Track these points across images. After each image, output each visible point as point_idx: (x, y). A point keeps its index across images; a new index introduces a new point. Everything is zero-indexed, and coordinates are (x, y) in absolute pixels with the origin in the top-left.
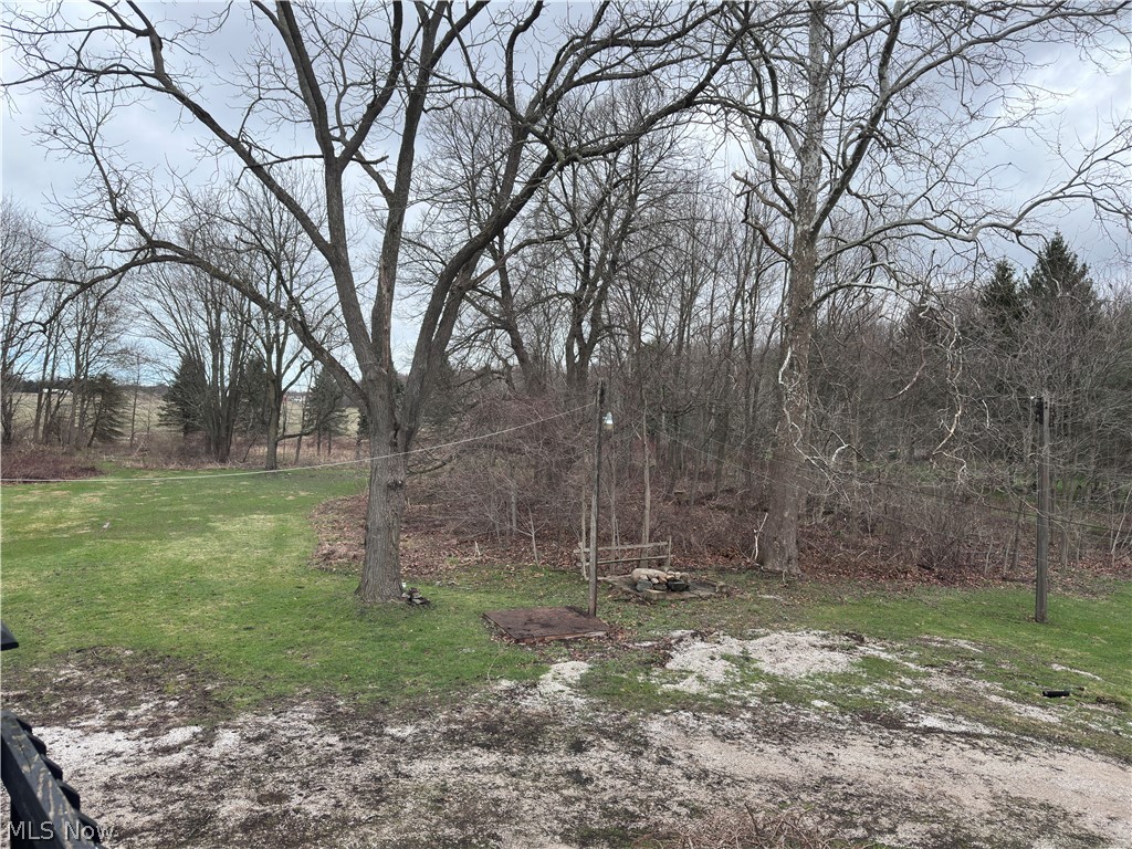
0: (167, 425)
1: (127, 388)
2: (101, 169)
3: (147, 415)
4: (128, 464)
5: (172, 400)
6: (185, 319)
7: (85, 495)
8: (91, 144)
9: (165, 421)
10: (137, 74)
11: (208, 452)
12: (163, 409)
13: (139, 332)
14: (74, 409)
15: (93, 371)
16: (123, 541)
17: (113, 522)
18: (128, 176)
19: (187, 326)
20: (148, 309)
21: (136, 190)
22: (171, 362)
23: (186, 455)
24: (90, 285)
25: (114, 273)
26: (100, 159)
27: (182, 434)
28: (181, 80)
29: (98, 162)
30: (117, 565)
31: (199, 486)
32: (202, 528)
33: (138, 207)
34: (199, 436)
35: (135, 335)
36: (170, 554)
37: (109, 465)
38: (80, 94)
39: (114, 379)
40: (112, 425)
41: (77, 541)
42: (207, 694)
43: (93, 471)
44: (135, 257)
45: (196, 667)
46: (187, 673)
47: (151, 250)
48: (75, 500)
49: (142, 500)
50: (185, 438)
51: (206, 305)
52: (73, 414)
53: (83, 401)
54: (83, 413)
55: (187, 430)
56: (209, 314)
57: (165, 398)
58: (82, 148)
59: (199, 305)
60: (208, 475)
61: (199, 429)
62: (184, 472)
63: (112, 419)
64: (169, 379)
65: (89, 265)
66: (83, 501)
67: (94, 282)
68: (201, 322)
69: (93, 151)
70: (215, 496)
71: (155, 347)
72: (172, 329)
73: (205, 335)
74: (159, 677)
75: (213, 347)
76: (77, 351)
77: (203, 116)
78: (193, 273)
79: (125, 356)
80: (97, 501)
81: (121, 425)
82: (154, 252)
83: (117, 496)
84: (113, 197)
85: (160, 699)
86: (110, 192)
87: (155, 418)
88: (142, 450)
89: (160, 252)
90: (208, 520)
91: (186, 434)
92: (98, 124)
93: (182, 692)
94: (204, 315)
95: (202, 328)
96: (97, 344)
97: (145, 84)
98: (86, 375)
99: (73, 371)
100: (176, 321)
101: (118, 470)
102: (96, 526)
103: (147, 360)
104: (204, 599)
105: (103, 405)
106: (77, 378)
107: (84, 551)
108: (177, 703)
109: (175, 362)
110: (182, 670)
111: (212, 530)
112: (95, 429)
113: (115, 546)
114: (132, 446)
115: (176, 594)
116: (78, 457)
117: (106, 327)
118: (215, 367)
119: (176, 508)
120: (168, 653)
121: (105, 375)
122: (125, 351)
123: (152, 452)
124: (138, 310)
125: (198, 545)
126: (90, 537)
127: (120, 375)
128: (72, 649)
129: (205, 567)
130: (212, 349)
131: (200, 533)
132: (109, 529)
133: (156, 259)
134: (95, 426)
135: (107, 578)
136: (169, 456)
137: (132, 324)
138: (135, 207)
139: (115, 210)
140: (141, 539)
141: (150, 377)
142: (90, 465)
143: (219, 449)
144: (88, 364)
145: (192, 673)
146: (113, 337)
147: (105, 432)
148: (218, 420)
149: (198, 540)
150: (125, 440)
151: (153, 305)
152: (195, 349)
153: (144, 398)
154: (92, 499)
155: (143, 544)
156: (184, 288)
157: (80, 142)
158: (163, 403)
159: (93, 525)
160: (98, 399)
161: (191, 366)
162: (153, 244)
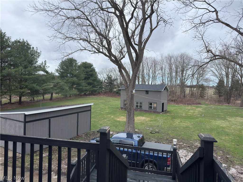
0: (215, 95)
1: (207, 87)
2: (204, 42)
3: (211, 92)
4: (207, 103)
5: (216, 89)
6: (220, 71)
7: (198, 108)
8: (202, 38)
9: (214, 94)
10: (213, 21)
11: (225, 101)
12: (214, 91)
13: (210, 75)
14: (196, 91)
15: (200, 83)
16: (206, 119)
17: (204, 115)
18: (209, 42)
19: (221, 73)
20: (212, 70)
21: (211, 45)
22: (216, 81)
23: (220, 102)
24: (202, 66)
25: (207, 63)
26: (204, 40)
27: (218, 97)
28: (222, 19)
29: (204, 41)
30: (206, 124)
31: (223, 109)
32: (224, 119)
33: (211, 48)
34: (223, 97)
35: (209, 75)
36: (217, 124)
37: (203, 103)
38: (201, 28)
39: (204, 85)
40: (203, 94)
41: (197, 118)
42: (227, 158)
43: (200, 104)
44: (211, 59)
45: (224, 151)
46: (222, 151)
47: (214, 57)
48: (197, 109)
49: (210, 111)
50: (219, 98)
51: (225, 68)
52: (196, 92)
53: (198, 89)
54: (198, 92)
55: (220, 96)
56: (226, 70)
57: (215, 89)
58: (201, 39)
59: (223, 68)
60: (225, 106)
61: (222, 96)
62: (219, 105)
63: (203, 93)
64: (215, 85)
65: (202, 62)
66: (198, 110)
67: (202, 65)
68: (224, 72)
69: (203, 39)
70: (227, 112)
71: (213, 78)
72: (217, 74)
73: (225, 75)
74: (216, 150)
75: (227, 77)
76: (197, 79)
77: (228, 25)
78: (222, 61)
79: (207, 80)
80: (201, 110)
81: (205, 94)
82: (215, 57)
83: (205, 109)
84: (206, 47)
85: (216, 155)
86: (206, 46)
87: (213, 93)
88: (210, 100)
89: (217, 57)
90: (226, 117)
91: (219, 97)
92: (204, 33)
93: (221, 155)
94: (225, 70)
95: (224, 73)
96: (201, 78)
97: (215, 22)
98: (198, 84)
99: (196, 84)
100: (218, 72)
101: (205, 104)
102: (201, 115)
103: (211, 81)
104: (226, 135)
105: (201, 90)
106: (197, 85)
107: (199, 120)
108: (220, 158)
109: (217, 81)
110: (221, 150)
111: (227, 120)
112: (200, 95)
113: (205, 120)
114: (208, 99)
115: (219, 133)
116: (197, 101)
117: (203, 74)
118: (227, 82)
119: (218, 113)
120: (218, 146)
121: (202, 84)
122: (206, 79)
123: (212, 101)
124: (209, 70)
125: (223, 123)
126: (200, 117)
127: (205, 84)
128: (198, 139)
129: (225, 128)
130: (226, 78)
131: (224, 120)
132: (204, 116)
133: (216, 59)
134: (200, 94)
135: (204, 126)
136: (216, 102)
137: (208, 73)
138: (211, 49)
139: (207, 50)
140: (210, 119)
141: (211, 84)
142: (199, 102)
143: (228, 101)
144: (199, 82)
145: (224, 152)
146: (204, 76)
147: (202, 96)
148: (227, 94)
149: (224, 121)
150: (206, 98)
151: (213, 69)
152: (222, 78)
153: (210, 89)
154: (199, 109)
155: (211, 120)
156: (220, 65)
157: (200, 38)
158: (214, 90)
159: (200, 115)
160: (201, 89)
161: (221, 82)
162: (215, 56)
